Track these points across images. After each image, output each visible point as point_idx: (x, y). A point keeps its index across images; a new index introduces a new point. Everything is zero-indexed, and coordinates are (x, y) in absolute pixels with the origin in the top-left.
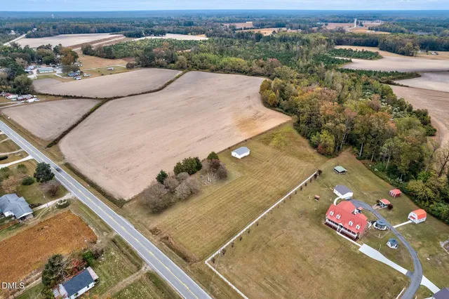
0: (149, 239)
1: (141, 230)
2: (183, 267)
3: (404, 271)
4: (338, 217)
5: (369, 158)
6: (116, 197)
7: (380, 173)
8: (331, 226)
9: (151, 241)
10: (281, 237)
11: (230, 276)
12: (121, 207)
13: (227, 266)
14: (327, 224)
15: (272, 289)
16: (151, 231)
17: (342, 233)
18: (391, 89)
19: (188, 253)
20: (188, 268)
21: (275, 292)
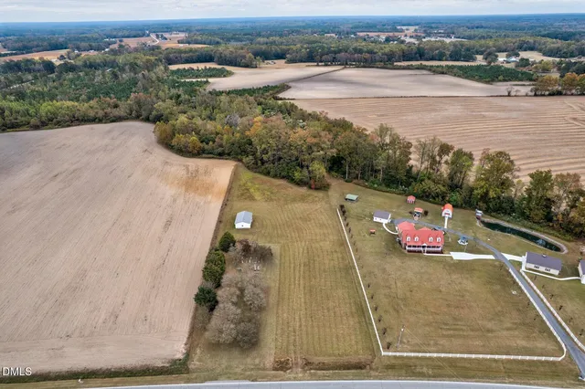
0: (290, 379)
1: (264, 378)
2: (369, 377)
3: (491, 257)
4: (417, 239)
5: (357, 177)
6: (159, 364)
7: (380, 188)
8: (415, 252)
9: (295, 379)
10: (399, 284)
11: (417, 348)
12: (188, 371)
13: (401, 342)
14: (409, 251)
15: (456, 333)
16: (275, 369)
17: (428, 252)
18: (293, 104)
19: (354, 359)
20: (373, 373)
21: (461, 333)
